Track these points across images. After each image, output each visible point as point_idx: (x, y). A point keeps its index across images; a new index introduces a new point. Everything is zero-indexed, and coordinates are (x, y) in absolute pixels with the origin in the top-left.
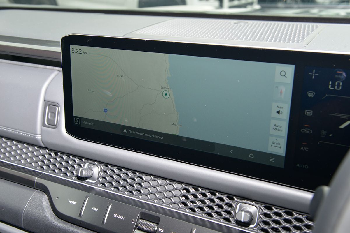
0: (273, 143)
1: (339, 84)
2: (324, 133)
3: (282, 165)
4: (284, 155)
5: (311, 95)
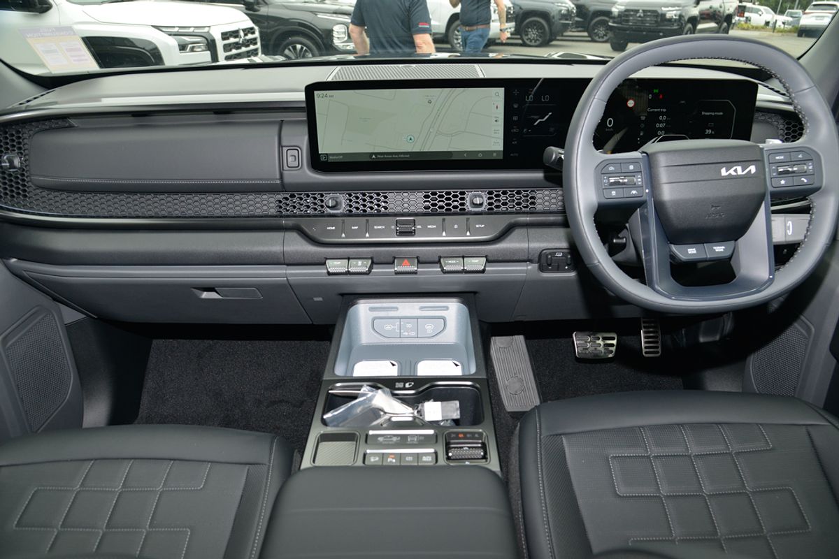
0: (495, 143)
1: (531, 97)
2: (525, 130)
3: (501, 157)
4: (502, 149)
5: (516, 106)
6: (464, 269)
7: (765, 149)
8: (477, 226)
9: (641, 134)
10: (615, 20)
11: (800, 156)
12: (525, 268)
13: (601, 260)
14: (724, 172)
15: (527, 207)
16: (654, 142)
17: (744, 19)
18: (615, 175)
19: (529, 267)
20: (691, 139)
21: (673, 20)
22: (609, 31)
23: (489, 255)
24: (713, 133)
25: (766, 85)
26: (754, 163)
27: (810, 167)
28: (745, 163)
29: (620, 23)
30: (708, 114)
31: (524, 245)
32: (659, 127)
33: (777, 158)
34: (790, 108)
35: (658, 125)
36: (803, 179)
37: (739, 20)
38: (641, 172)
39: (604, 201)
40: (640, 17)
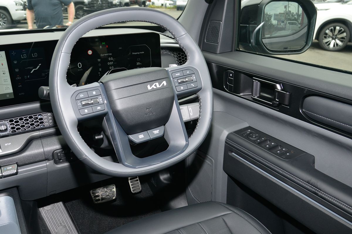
0: (6, 88)
1: (25, 55)
2: (26, 77)
3: (13, 97)
4: (12, 92)
5: (15, 62)
6: (2, 175)
7: (169, 71)
8: (6, 145)
9: (100, 70)
10: (87, 6)
11: (188, 72)
12: (45, 165)
13: (87, 155)
14: (149, 88)
15: (39, 125)
16: (107, 74)
17: (151, 3)
18: (86, 99)
19: (47, 164)
20: (128, 69)
21: (117, 5)
22: (85, 13)
23: (18, 162)
24: (141, 64)
25: (164, 34)
26: (165, 79)
27: (194, 78)
28: (159, 80)
29: (90, 8)
30: (136, 53)
31: (41, 150)
32: (110, 65)
33: (176, 75)
34: (177, 45)
35: (109, 63)
36: (192, 85)
37: (149, 4)
38: (101, 95)
39: (81, 117)
40: (100, 4)
